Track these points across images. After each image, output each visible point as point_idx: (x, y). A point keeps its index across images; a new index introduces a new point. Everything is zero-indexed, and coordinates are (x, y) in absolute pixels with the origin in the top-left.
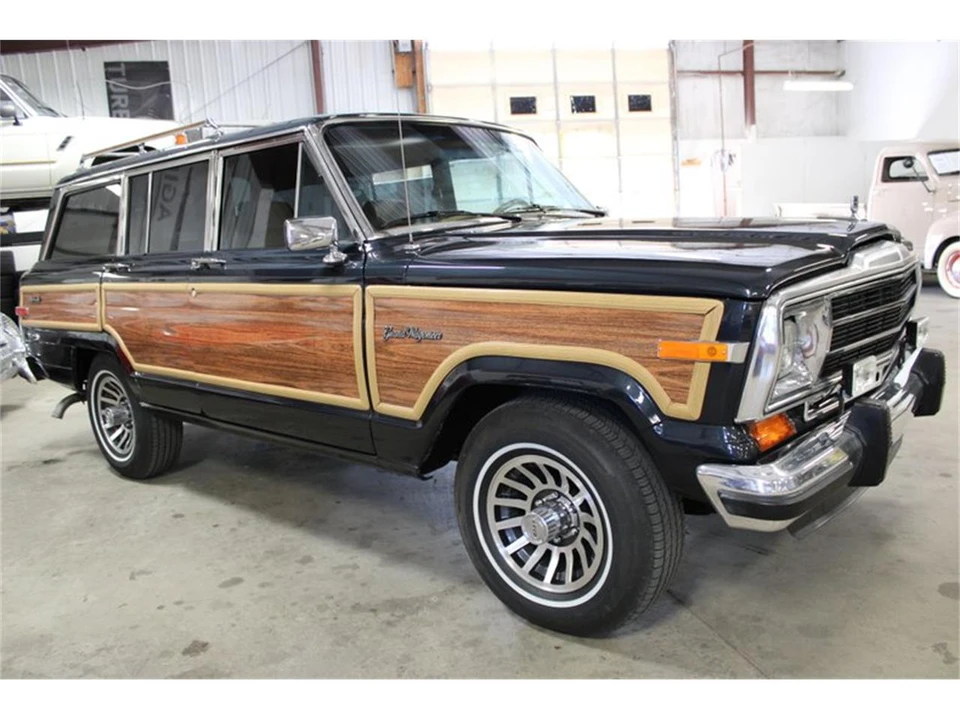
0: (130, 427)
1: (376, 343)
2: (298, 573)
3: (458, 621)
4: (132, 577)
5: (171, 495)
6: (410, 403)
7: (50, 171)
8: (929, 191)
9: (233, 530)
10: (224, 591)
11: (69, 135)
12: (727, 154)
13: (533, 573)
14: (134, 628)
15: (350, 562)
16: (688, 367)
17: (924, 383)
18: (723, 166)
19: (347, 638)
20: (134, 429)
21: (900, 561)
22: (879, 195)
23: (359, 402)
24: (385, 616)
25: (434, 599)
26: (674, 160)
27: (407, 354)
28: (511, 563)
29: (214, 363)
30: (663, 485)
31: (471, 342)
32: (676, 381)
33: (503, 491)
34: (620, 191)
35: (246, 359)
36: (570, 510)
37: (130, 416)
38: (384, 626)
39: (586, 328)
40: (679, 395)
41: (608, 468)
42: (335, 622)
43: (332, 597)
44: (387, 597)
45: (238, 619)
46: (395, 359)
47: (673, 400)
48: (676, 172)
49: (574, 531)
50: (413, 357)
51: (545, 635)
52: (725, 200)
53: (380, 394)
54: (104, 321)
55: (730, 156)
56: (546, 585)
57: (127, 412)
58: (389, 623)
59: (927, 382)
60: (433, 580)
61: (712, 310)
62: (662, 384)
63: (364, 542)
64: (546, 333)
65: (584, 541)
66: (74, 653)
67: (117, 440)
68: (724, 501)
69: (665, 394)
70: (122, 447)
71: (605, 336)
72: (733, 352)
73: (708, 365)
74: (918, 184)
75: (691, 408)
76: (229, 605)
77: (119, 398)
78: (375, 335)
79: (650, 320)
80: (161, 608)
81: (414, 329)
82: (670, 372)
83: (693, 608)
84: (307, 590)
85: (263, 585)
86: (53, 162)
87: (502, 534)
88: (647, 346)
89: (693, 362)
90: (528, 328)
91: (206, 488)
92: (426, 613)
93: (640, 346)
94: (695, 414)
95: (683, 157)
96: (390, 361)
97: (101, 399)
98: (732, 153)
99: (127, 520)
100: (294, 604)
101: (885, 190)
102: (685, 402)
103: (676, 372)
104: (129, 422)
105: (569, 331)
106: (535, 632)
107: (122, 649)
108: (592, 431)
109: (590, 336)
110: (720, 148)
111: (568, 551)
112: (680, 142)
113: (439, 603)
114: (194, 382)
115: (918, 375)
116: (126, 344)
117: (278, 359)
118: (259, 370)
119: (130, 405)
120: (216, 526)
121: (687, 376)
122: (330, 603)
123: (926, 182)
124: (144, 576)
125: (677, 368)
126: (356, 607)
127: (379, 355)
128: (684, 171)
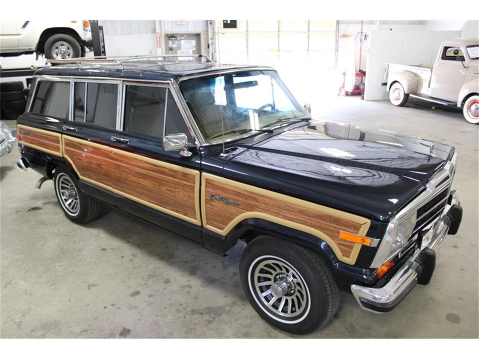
0: (76, 199)
1: (206, 199)
2: (165, 289)
3: (239, 322)
4: (89, 288)
5: (98, 235)
6: (222, 229)
7: (18, 39)
8: (465, 67)
9: (131, 260)
10: (132, 298)
11: (27, 20)
12: (364, 34)
13: (273, 306)
14: (95, 319)
15: (188, 284)
16: (352, 244)
17: (452, 222)
18: (361, 40)
19: (191, 329)
20: (78, 201)
21: (432, 299)
22: (439, 65)
23: (197, 222)
24: (206, 317)
25: (227, 308)
26: (336, 35)
27: (221, 208)
28: (263, 300)
29: (122, 187)
30: (334, 283)
31: (253, 211)
32: (345, 248)
33: (262, 271)
34: (308, 50)
35: (140, 189)
36: (292, 283)
37: (76, 194)
38: (207, 323)
39: (307, 217)
40: (346, 254)
41: (311, 274)
42: (184, 319)
43: (182, 305)
44: (206, 306)
45: (141, 316)
46: (216, 208)
47: (343, 255)
48: (337, 42)
49: (293, 291)
50: (223, 210)
51: (277, 332)
52: (360, 56)
53: (207, 221)
54: (64, 153)
55: (366, 36)
56: (280, 312)
57: (74, 192)
58: (209, 322)
59: (453, 221)
60: (226, 296)
61: (366, 223)
62: (340, 248)
63: (193, 271)
64: (289, 215)
65: (297, 297)
66: (71, 332)
67: (70, 204)
68: (362, 302)
69: (340, 253)
70: (72, 208)
71: (316, 223)
72: (373, 242)
73: (361, 245)
74: (459, 63)
75: (351, 260)
76: (136, 307)
77: (70, 185)
78: (206, 196)
79: (337, 221)
80: (105, 307)
81: (225, 198)
82: (343, 244)
83: (341, 320)
84: (170, 300)
85: (150, 296)
86: (19, 35)
87: (261, 288)
88: (335, 232)
89: (354, 243)
90: (280, 211)
91: (114, 232)
92: (224, 317)
93: (332, 231)
94: (353, 263)
95: (341, 33)
96: (213, 209)
97: (61, 185)
98: (366, 34)
99: (80, 250)
100: (165, 308)
101: (442, 64)
102: (349, 257)
104: (76, 196)
105: (300, 217)
106: (273, 330)
107: (92, 331)
108: (305, 258)
109: (308, 221)
110: (360, 31)
111: (290, 299)
112: (340, 25)
113: (229, 311)
114: (113, 193)
115: (450, 217)
116: (76, 167)
117: (156, 193)
118: (146, 196)
119: (76, 189)
120: (122, 257)
121: (351, 247)
122: (181, 308)
123: (463, 62)
124: (94, 287)
125: (347, 243)
126: (193, 312)
127: (207, 205)
128: (341, 40)
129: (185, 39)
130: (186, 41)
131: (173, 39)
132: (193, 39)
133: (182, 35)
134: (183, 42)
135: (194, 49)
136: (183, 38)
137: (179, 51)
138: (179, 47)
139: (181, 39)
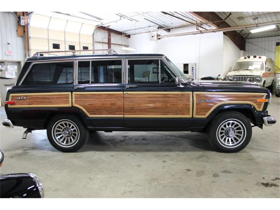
6: (205, 115)
16: (261, 103)
23: (189, 116)
32: (259, 105)
33: (221, 129)
40: (259, 107)
46: (202, 106)
50: (207, 105)
53: (196, 114)
54: (74, 104)
56: (231, 144)
61: (265, 95)
68: (268, 122)
69: (257, 107)
71: (248, 99)
72: (267, 100)
73: (264, 103)
78: (196, 102)
80: (163, 168)
87: (221, 137)
88: (255, 100)
94: (261, 110)
96: (200, 107)
103: (259, 104)
111: (232, 138)
114: (123, 118)
116: (86, 110)
120: (128, 155)
125: (259, 103)
127: (197, 106)
129: (10, 65)
130: (11, 66)
131: (3, 64)
132: (16, 65)
133: (9, 62)
134: (9, 67)
135: (17, 71)
136: (9, 64)
137: (6, 72)
138: (6, 70)
139: (8, 65)
